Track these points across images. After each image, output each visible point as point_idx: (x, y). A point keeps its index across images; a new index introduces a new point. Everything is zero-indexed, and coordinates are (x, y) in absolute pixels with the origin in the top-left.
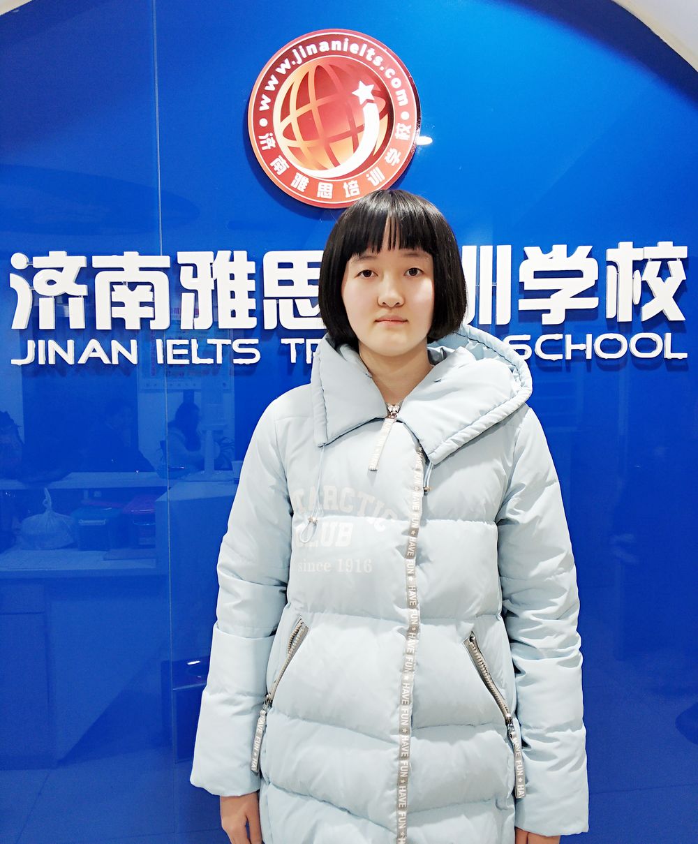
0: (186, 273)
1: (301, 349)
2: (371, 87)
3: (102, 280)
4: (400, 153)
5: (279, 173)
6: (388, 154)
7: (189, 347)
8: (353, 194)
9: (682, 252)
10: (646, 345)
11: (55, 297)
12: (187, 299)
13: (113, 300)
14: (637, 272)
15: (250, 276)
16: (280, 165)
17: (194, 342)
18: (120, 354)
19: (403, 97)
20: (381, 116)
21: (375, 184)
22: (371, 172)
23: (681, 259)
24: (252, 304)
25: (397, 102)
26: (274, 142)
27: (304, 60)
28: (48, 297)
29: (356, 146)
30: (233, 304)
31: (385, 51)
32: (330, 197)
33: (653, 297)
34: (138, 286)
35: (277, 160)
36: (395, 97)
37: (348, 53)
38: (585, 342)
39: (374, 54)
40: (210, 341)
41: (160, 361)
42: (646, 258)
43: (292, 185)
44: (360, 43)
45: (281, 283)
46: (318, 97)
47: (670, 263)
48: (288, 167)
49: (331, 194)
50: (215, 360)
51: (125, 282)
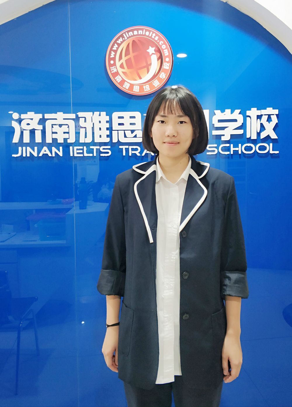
0: (82, 120)
1: (127, 150)
2: (154, 48)
3: (48, 124)
4: (165, 74)
5: (118, 82)
6: (161, 74)
7: (83, 149)
8: (147, 90)
9: (276, 112)
10: (262, 148)
11: (30, 130)
12: (82, 131)
13: (53, 131)
14: (259, 120)
15: (107, 122)
16: (118, 79)
17: (85, 147)
18: (55, 152)
19: (166, 52)
20: (158, 60)
21: (156, 86)
22: (154, 82)
23: (276, 115)
24: (108, 133)
25: (164, 54)
26: (116, 70)
27: (128, 38)
28: (27, 130)
29: (148, 72)
30: (100, 133)
31: (159, 34)
32: (138, 91)
33: (265, 129)
34: (63, 126)
35: (117, 77)
36: (164, 52)
37: (145, 35)
38: (238, 147)
39: (155, 35)
40: (91, 147)
41: (71, 155)
42: (262, 114)
43: (123, 86)
44: (150, 31)
45: (119, 124)
46: (133, 52)
47: (271, 116)
48: (122, 79)
49: (139, 90)
50: (93, 155)
51: (58, 124)
